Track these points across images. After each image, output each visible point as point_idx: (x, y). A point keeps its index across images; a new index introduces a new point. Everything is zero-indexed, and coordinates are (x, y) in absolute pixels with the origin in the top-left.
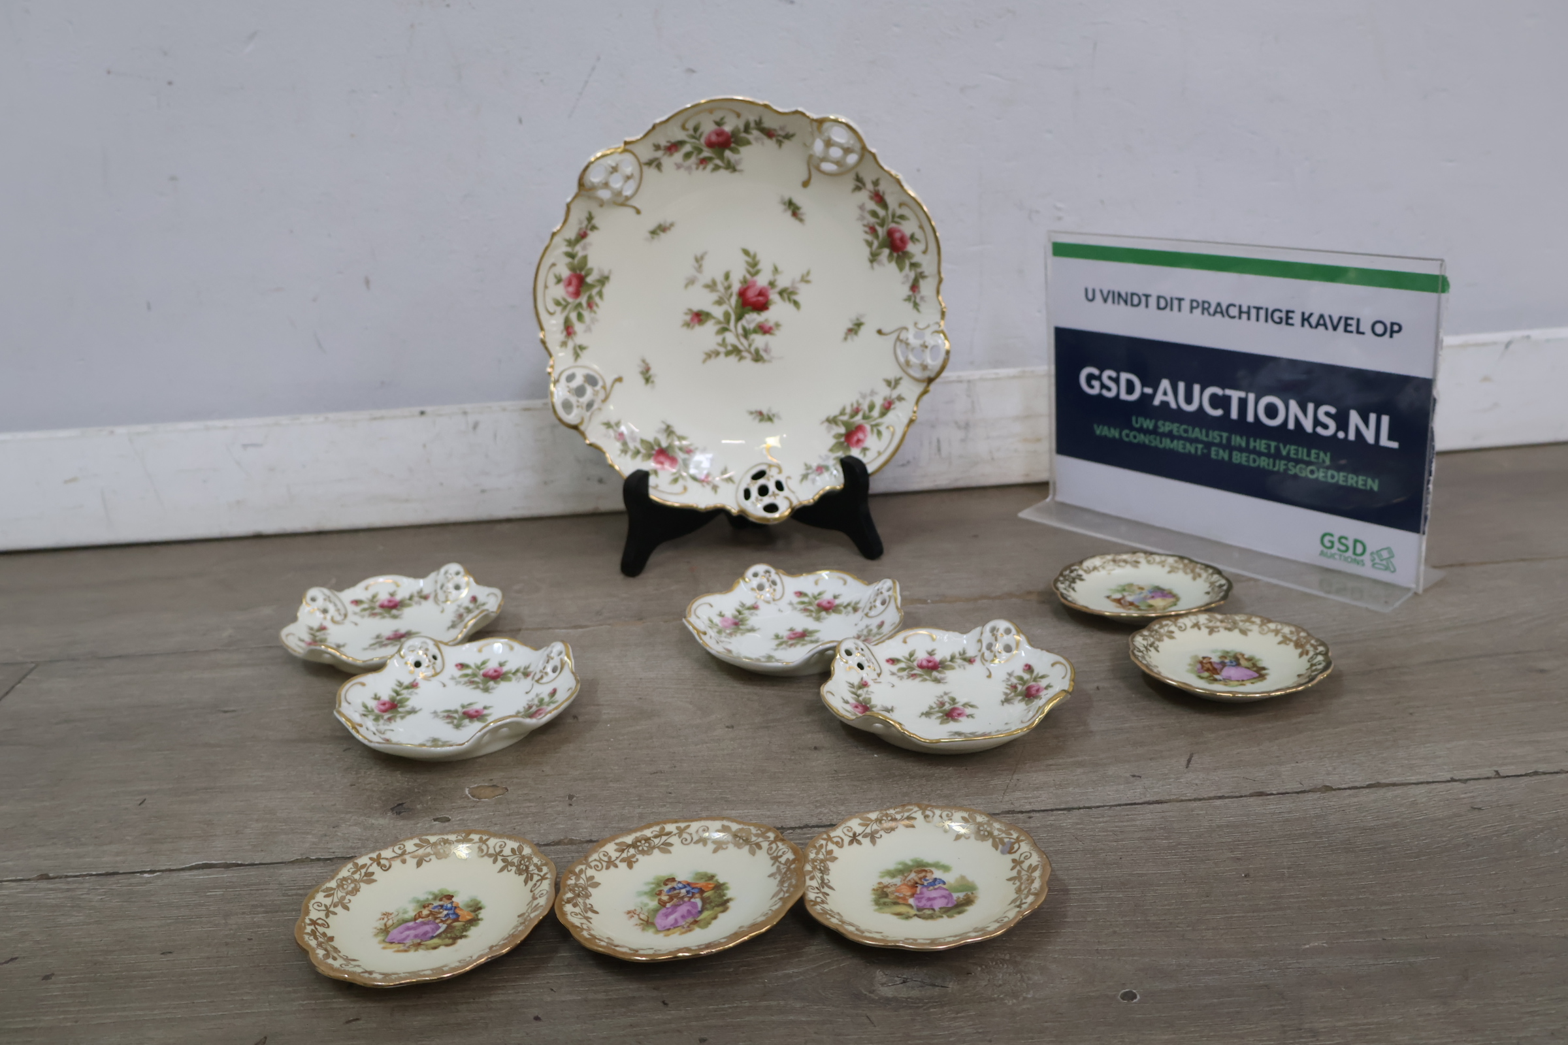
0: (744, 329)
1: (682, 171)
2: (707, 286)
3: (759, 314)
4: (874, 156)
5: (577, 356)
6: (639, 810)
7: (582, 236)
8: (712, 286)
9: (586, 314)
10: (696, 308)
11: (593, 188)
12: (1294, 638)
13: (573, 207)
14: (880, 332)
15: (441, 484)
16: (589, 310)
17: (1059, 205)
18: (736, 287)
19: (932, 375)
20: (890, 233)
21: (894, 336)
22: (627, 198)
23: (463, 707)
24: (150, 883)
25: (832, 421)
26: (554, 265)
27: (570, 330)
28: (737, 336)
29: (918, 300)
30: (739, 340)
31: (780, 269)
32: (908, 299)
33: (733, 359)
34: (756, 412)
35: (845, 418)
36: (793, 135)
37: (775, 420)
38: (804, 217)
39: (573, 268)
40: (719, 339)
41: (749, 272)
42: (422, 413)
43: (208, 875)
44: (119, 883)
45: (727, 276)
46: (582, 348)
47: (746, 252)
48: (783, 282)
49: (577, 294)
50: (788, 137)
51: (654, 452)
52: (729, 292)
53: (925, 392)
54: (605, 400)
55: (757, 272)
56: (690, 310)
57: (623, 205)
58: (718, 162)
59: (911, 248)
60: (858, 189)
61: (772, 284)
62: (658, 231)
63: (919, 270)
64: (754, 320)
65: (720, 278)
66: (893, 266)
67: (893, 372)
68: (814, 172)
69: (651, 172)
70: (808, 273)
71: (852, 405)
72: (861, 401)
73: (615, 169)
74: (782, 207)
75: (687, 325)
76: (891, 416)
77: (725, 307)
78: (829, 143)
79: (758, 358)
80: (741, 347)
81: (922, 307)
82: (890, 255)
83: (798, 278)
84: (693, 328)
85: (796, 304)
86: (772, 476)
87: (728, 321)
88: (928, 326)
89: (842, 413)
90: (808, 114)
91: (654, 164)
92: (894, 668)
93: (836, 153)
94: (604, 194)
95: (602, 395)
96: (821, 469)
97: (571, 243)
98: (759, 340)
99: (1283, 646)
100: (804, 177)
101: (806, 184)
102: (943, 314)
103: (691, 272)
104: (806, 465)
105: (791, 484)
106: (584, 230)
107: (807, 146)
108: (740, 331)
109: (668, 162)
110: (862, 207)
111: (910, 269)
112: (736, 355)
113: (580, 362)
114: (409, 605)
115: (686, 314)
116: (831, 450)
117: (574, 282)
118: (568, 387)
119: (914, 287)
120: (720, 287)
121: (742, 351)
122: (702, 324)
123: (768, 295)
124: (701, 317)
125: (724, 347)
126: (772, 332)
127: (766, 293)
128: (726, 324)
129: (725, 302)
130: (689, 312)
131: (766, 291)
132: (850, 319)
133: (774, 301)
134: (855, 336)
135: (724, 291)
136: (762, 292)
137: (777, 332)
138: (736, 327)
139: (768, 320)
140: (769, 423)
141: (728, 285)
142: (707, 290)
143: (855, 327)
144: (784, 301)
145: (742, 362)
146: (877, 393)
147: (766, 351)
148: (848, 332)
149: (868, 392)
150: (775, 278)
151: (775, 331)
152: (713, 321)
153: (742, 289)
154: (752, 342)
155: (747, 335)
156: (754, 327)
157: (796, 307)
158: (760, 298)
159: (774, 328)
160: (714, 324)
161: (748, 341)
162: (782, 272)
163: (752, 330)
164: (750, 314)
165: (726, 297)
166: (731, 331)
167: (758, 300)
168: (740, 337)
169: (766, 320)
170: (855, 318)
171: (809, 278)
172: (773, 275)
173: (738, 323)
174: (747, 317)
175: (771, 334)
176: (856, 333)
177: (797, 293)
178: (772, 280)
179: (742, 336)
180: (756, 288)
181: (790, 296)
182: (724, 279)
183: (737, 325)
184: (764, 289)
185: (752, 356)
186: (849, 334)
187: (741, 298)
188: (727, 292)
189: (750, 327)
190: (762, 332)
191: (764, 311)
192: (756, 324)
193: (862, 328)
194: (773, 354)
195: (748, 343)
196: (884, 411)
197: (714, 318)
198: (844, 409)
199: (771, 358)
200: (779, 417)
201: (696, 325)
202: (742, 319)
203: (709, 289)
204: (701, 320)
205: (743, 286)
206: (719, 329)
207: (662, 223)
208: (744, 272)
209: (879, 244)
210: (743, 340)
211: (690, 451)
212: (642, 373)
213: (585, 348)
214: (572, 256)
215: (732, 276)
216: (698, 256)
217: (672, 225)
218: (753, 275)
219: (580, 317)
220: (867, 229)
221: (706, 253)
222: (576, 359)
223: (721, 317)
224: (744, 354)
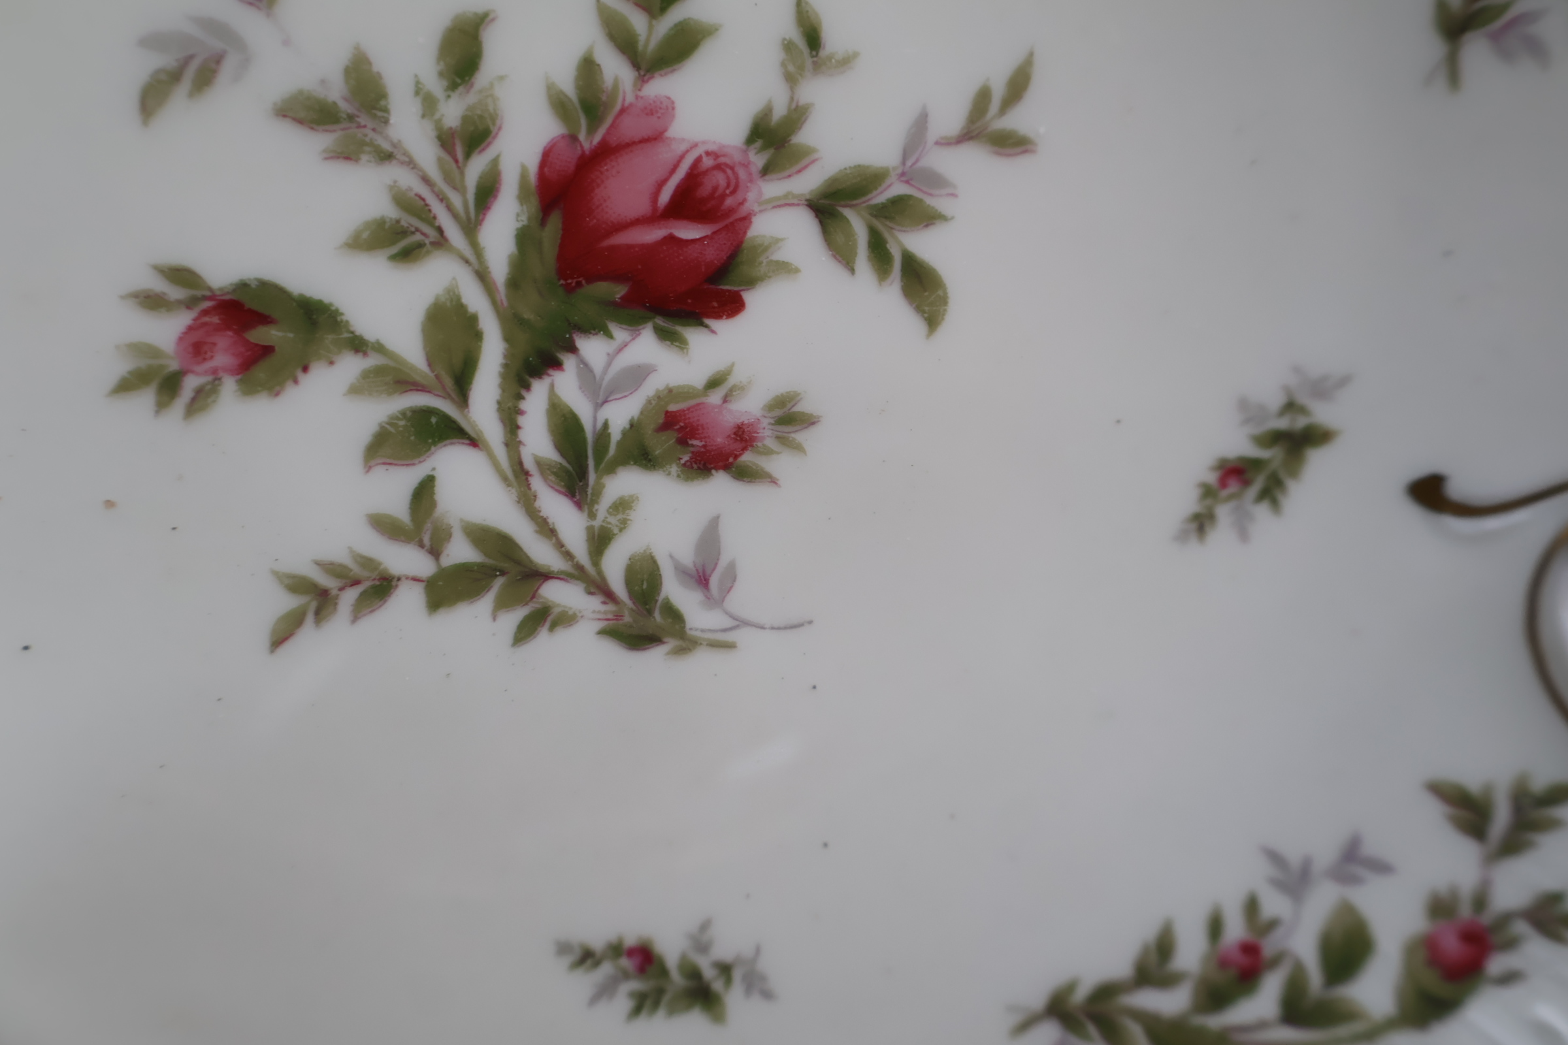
0: (566, 428)
2: (308, 111)
3: (666, 336)
18: (524, 134)
28: (520, 474)
30: (528, 503)
31: (834, 40)
33: (480, 623)
34: (616, 950)
37: (735, 999)
41: (625, 43)
45: (462, 51)
48: (841, 132)
52: (476, 168)
55: (681, 45)
56: (180, 275)
61: (774, 139)
64: (638, 374)
65: (406, 57)
70: (1018, 85)
71: (1215, 927)
72: (1274, 905)
77: (437, 276)
80: (541, 553)
83: (951, 111)
84: (200, 401)
85: (921, 285)
87: (461, 383)
108: (537, 437)
112: (503, 604)
115: (151, 302)
120: (411, 132)
121: (545, 576)
122: (274, 386)
123: (743, 211)
124: (261, 335)
125: (421, 545)
126: (747, 458)
127: (729, 202)
128: (447, 396)
129: (441, 242)
130: (175, 293)
131: (734, 192)
132: (1243, 404)
133: (781, 254)
134: (1262, 511)
135: (440, 160)
136: (704, 191)
137: (780, 464)
138: (510, 418)
139: (732, 381)
140: (694, 1022)
141: (466, 119)
142: (314, 143)
143: (1273, 455)
144: (844, 257)
145: (544, 640)
146: (1382, 868)
147: (701, 579)
148: (1223, 483)
149: (1325, 852)
150: (802, 102)
151: (768, 452)
152: (350, 367)
153: (567, 160)
154: (613, 520)
155: (582, 474)
156: (633, 425)
157: (919, 309)
158: (689, 232)
159: (767, 435)
160: (360, 388)
161: (592, 515)
162: (846, 62)
163: (619, 443)
164: (609, 336)
165: (449, 208)
166: (474, 442)
167: (671, 239)
168: (537, 483)
169: (714, 383)
170: (1275, 401)
171: (1018, 120)
172: (791, 80)
173: (528, 387)
174: (592, 348)
175: (746, 475)
176: (1272, 493)
177: (930, 218)
178: (780, 111)
179: (552, 478)
180: (664, 155)
181: (886, 235)
182: (441, 74)
183: (523, 405)
184: (719, 167)
185: (611, 607)
186: (1225, 493)
187: (555, 221)
188: (462, 174)
189: (606, 425)
190: (686, 458)
191: (708, 321)
192: (649, 402)
193: (1317, 460)
194: (741, 600)
195: (590, 530)
196: (1432, 981)
197: (358, 345)
198: (1164, 946)
199: (729, 623)
200: (757, 984)
201: (229, 385)
202: (557, 365)
203: (323, 140)
204: (267, 351)
205: (573, 138)
206: (392, 421)
208: (587, 34)
210: (556, 506)
215: (495, 53)
218: (644, 63)
223: (408, 341)
224: (560, 594)
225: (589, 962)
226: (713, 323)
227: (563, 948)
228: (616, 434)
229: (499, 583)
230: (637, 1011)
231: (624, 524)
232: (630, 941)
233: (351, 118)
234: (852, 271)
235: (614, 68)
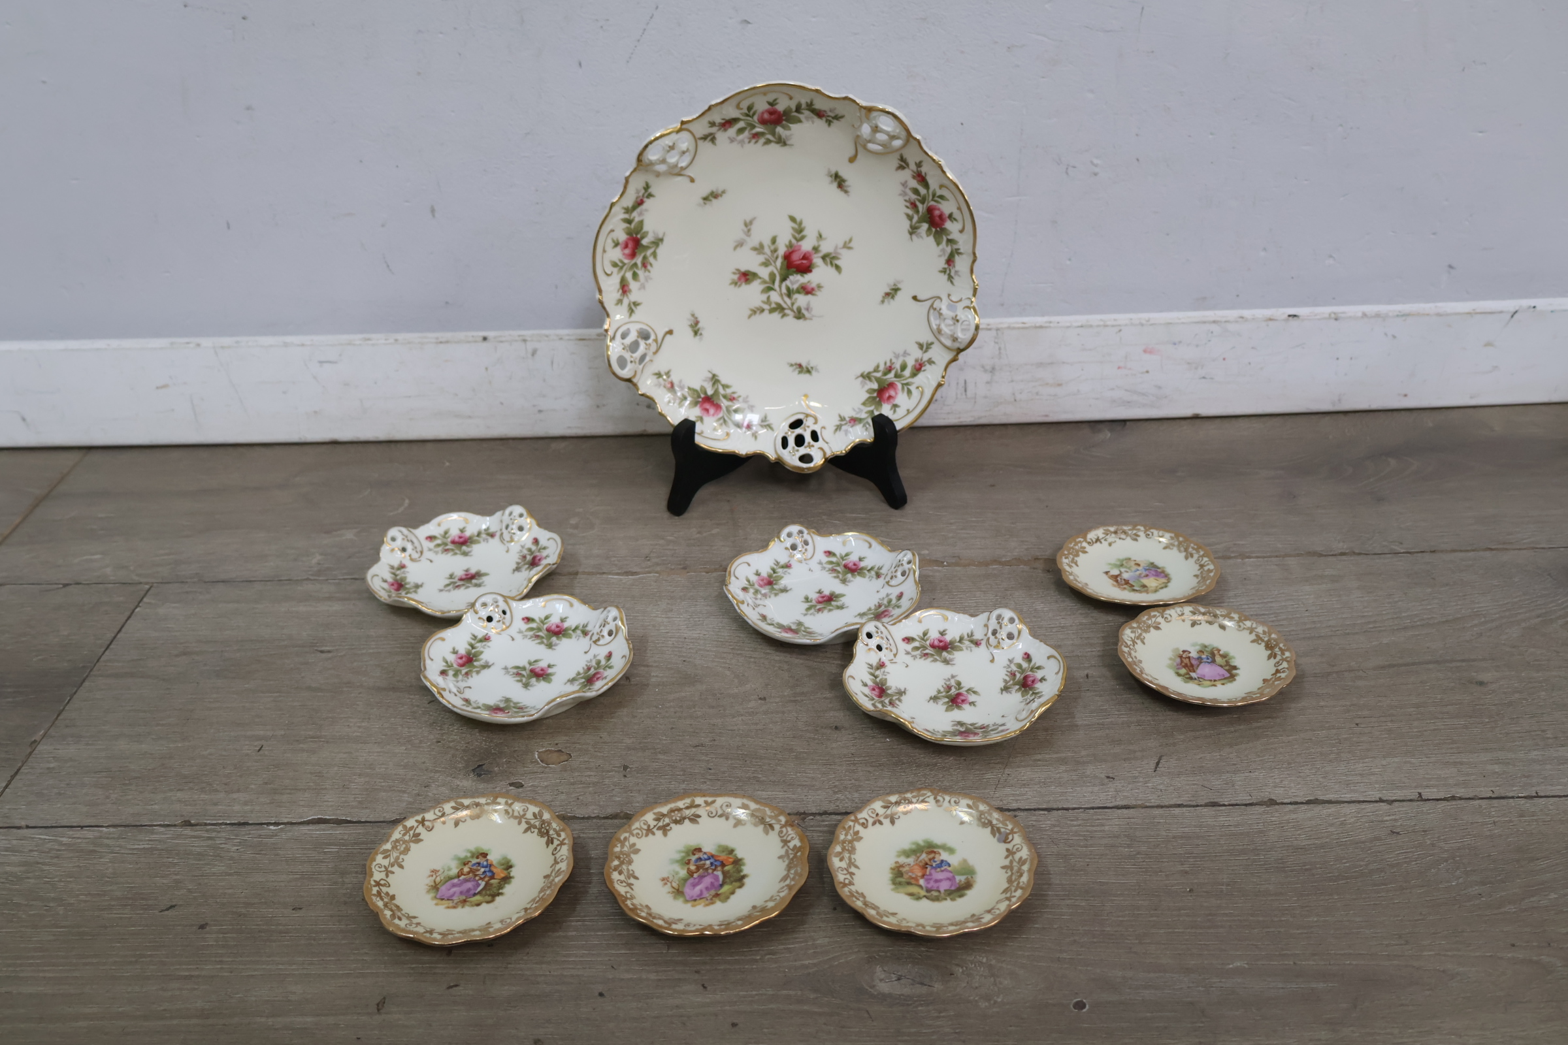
0: (788, 289)
1: (735, 144)
2: (755, 249)
3: (802, 276)
4: (918, 142)
5: (631, 311)
6: (683, 786)
7: (640, 203)
8: (759, 249)
9: (641, 273)
10: (743, 269)
11: (651, 164)
12: (1266, 639)
13: (631, 180)
14: (915, 298)
15: (502, 404)
16: (643, 269)
17: (1096, 161)
18: (782, 250)
19: (962, 347)
20: (930, 210)
21: (928, 303)
22: (682, 169)
23: (530, 663)
24: (276, 836)
25: (866, 376)
26: (612, 231)
27: (626, 288)
28: (781, 295)
29: (952, 274)
30: (783, 298)
31: (823, 236)
32: (944, 271)
33: (776, 316)
34: (796, 364)
35: (878, 375)
36: (842, 117)
37: (813, 372)
38: (849, 189)
39: (629, 233)
40: (764, 297)
41: (795, 238)
42: (485, 339)
43: (324, 830)
44: (250, 834)
45: (774, 241)
46: (636, 304)
47: (793, 219)
48: (826, 248)
49: (633, 255)
50: (837, 118)
51: (700, 400)
52: (775, 255)
53: (954, 360)
54: (655, 353)
55: (803, 238)
56: (738, 270)
57: (679, 175)
58: (769, 137)
59: (948, 225)
60: (901, 167)
61: (816, 249)
62: (711, 198)
63: (955, 247)
64: (798, 281)
65: (767, 242)
66: (931, 239)
67: (926, 337)
68: (860, 149)
69: (705, 146)
70: (850, 240)
71: (885, 363)
72: (894, 360)
73: (672, 148)
74: (830, 179)
75: (735, 283)
76: (921, 376)
77: (771, 269)
78: (876, 129)
79: (799, 315)
80: (784, 306)
81: (956, 280)
82: (929, 230)
83: (841, 244)
84: (740, 286)
85: (838, 268)
86: (808, 427)
87: (773, 282)
88: (961, 300)
89: (876, 370)
90: (858, 101)
91: (709, 138)
92: (909, 647)
93: (881, 137)
94: (662, 168)
95: (654, 347)
96: (854, 421)
97: (628, 211)
98: (801, 300)
99: (1255, 644)
100: (852, 152)
101: (852, 160)
102: (975, 290)
103: (740, 235)
104: (840, 416)
105: (825, 435)
106: (641, 198)
107: (855, 128)
108: (784, 290)
109: (722, 137)
110: (904, 184)
111: (947, 245)
112: (780, 313)
113: (634, 317)
114: (478, 542)
115: (734, 273)
116: (864, 404)
117: (631, 244)
118: (623, 344)
119: (950, 261)
120: (767, 250)
121: (785, 309)
122: (749, 283)
123: (811, 259)
124: (748, 277)
125: (768, 305)
126: (813, 292)
128: (771, 284)
130: (737, 272)
131: (810, 256)
132: (888, 284)
133: (817, 264)
134: (892, 300)
135: (771, 254)
136: (806, 256)
137: (818, 293)
138: (780, 287)
139: (811, 281)
140: (807, 375)
141: (774, 248)
142: (755, 252)
143: (893, 292)
144: (826, 264)
145: (785, 318)
146: (909, 355)
147: (807, 309)
149: (901, 352)
150: (819, 244)
151: (816, 291)
152: (759, 281)
153: (788, 253)
154: (795, 301)
155: (790, 294)
156: (797, 288)
157: (838, 271)
158: (804, 262)
159: (816, 289)
160: (760, 283)
161: (791, 300)
162: (825, 239)
163: (795, 290)
164: (794, 276)
165: (772, 259)
166: (775, 290)
167: (802, 263)
168: (784, 296)
169: (809, 282)
170: (892, 284)
171: (851, 245)
172: (818, 241)
173: (783, 283)
174: (792, 278)
175: (813, 295)
176: (893, 297)
177: (839, 258)
178: (816, 245)
179: (786, 295)
180: (801, 252)
181: (832, 261)
182: (771, 243)
183: (782, 285)
184: (808, 253)
185: (794, 313)
186: (886, 297)
187: (786, 261)
188: (773, 255)
189: (793, 288)
190: (805, 292)
191: (807, 274)
192: (799, 284)
193: (899, 293)
194: (814, 312)
195: (791, 302)
196: (915, 371)
197: (760, 278)
198: (878, 366)
199: (812, 316)
200: (817, 370)
201: (744, 284)
202: (787, 280)
204: (748, 279)
205: (788, 250)
206: (764, 288)
207: (714, 190)
208: (790, 237)
209: (919, 218)
210: (786, 299)
211: (734, 399)
212: (691, 326)
213: (638, 304)
214: (629, 222)
215: (778, 241)
216: (748, 221)
217: (724, 192)
218: (798, 240)
219: (635, 276)
220: (908, 204)
221: (754, 218)
222: (631, 315)
223: (767, 278)
224: (787, 311)
229: (779, 310)
234: (827, 266)
235: (794, 241)
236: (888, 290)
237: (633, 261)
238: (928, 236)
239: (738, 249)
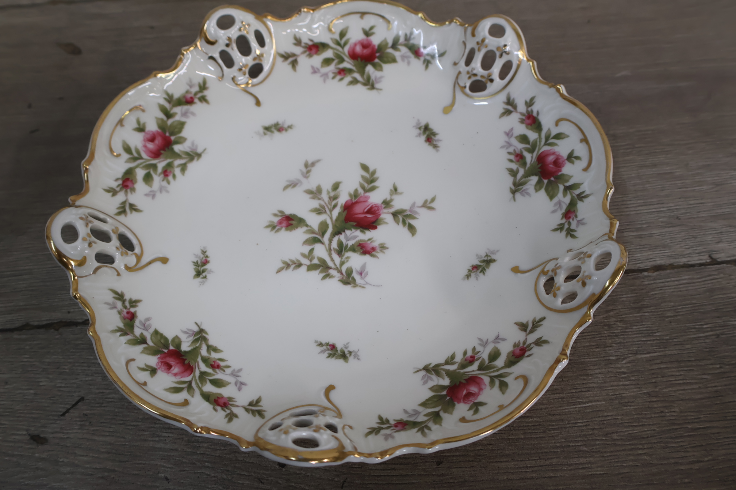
0: (340, 244)
1: (317, 76)
2: (309, 192)
3: (362, 231)
5: (123, 210)
7: (188, 99)
8: (315, 193)
9: (157, 179)
10: (288, 212)
14: (515, 269)
16: (162, 176)
18: (343, 199)
20: (542, 158)
21: (536, 271)
25: (432, 370)
27: (129, 183)
28: (330, 250)
29: (572, 226)
30: (330, 255)
31: (399, 190)
32: (560, 227)
33: (316, 275)
34: (327, 344)
35: (452, 367)
37: (351, 359)
38: (439, 144)
39: (162, 126)
41: (363, 187)
45: (336, 186)
46: (133, 207)
48: (399, 203)
49: (156, 154)
51: (166, 351)
52: (334, 203)
55: (373, 189)
56: (281, 212)
58: (357, 76)
59: (567, 169)
60: (507, 112)
61: (387, 203)
62: (273, 129)
63: (574, 192)
64: (355, 237)
65: (327, 186)
66: (542, 193)
67: (531, 313)
68: (459, 95)
70: (433, 200)
71: (465, 353)
72: (479, 349)
74: (417, 132)
75: (272, 227)
76: (524, 363)
77: (323, 217)
79: (348, 280)
80: (330, 264)
82: (539, 183)
83: (420, 203)
84: (278, 231)
85: (412, 229)
86: (325, 418)
87: (323, 234)
89: (449, 361)
91: (290, 60)
95: (129, 261)
97: (171, 100)
98: (355, 260)
100: (447, 100)
101: (447, 109)
104: (380, 417)
105: (350, 432)
106: (192, 95)
108: (335, 245)
109: (305, 63)
110: (509, 133)
111: (565, 195)
112: (321, 272)
113: (123, 217)
115: (275, 215)
116: (424, 404)
117: (158, 141)
119: (569, 213)
120: (325, 196)
121: (330, 268)
122: (291, 230)
123: (379, 214)
124: (291, 222)
125: (309, 259)
126: (374, 253)
127: (377, 212)
128: (320, 235)
129: (325, 212)
130: (279, 214)
131: (379, 210)
132: (477, 255)
133: (385, 221)
134: (481, 274)
135: (328, 201)
136: (373, 209)
137: (380, 255)
138: (330, 241)
139: (373, 240)
140: (341, 361)
141: (334, 195)
142: (308, 196)
143: (483, 264)
144: (398, 223)
145: (327, 280)
146: (504, 340)
147: (361, 274)
148: (473, 269)
149: (492, 338)
150: (393, 198)
151: (378, 252)
152: (305, 229)
153: (350, 203)
154: (346, 260)
155: (341, 252)
156: (353, 245)
157: (411, 232)
158: (369, 216)
159: (378, 249)
160: (305, 232)
161: (342, 259)
162: (401, 193)
163: (349, 247)
164: (352, 230)
165: (328, 207)
166: (323, 244)
167: (366, 217)
168: (333, 252)
169: (369, 240)
170: (484, 254)
171: (432, 205)
172: (391, 195)
173: (335, 236)
174: (348, 232)
175: (373, 256)
176: (483, 271)
177: (414, 218)
178: (388, 199)
179: (336, 251)
180: (367, 204)
181: (406, 220)
182: (332, 189)
183: (333, 239)
184: (376, 207)
185: (342, 276)
186: (473, 271)
187: (346, 212)
188: (331, 202)
189: (348, 244)
190: (362, 251)
191: (370, 230)
192: (356, 241)
193: (493, 266)
194: (368, 279)
195: (341, 261)
196: (513, 359)
197: (307, 226)
199: (366, 283)
200: (357, 357)
201: (284, 229)
202: (341, 234)
203: (311, 196)
204: (291, 224)
205: (351, 200)
206: (309, 238)
207: (280, 122)
208: (357, 186)
209: (525, 172)
210: (335, 256)
211: (218, 367)
212: (196, 264)
213: (137, 210)
214: (168, 115)
215: (341, 187)
216: (310, 162)
217: (290, 127)
218: (366, 191)
219: (148, 178)
220: (512, 157)
221: (318, 161)
222: (119, 214)
223: (316, 227)
224: (332, 272)
225: (321, 345)
226: (371, 230)
227: (316, 342)
228: (349, 246)
229: (321, 268)
230: (329, 357)
231: (347, 261)
232: (331, 343)
233: (316, 193)
234: (398, 224)
235: (361, 191)
236: (476, 262)
237: (154, 162)
238: (537, 190)
239: (289, 190)
